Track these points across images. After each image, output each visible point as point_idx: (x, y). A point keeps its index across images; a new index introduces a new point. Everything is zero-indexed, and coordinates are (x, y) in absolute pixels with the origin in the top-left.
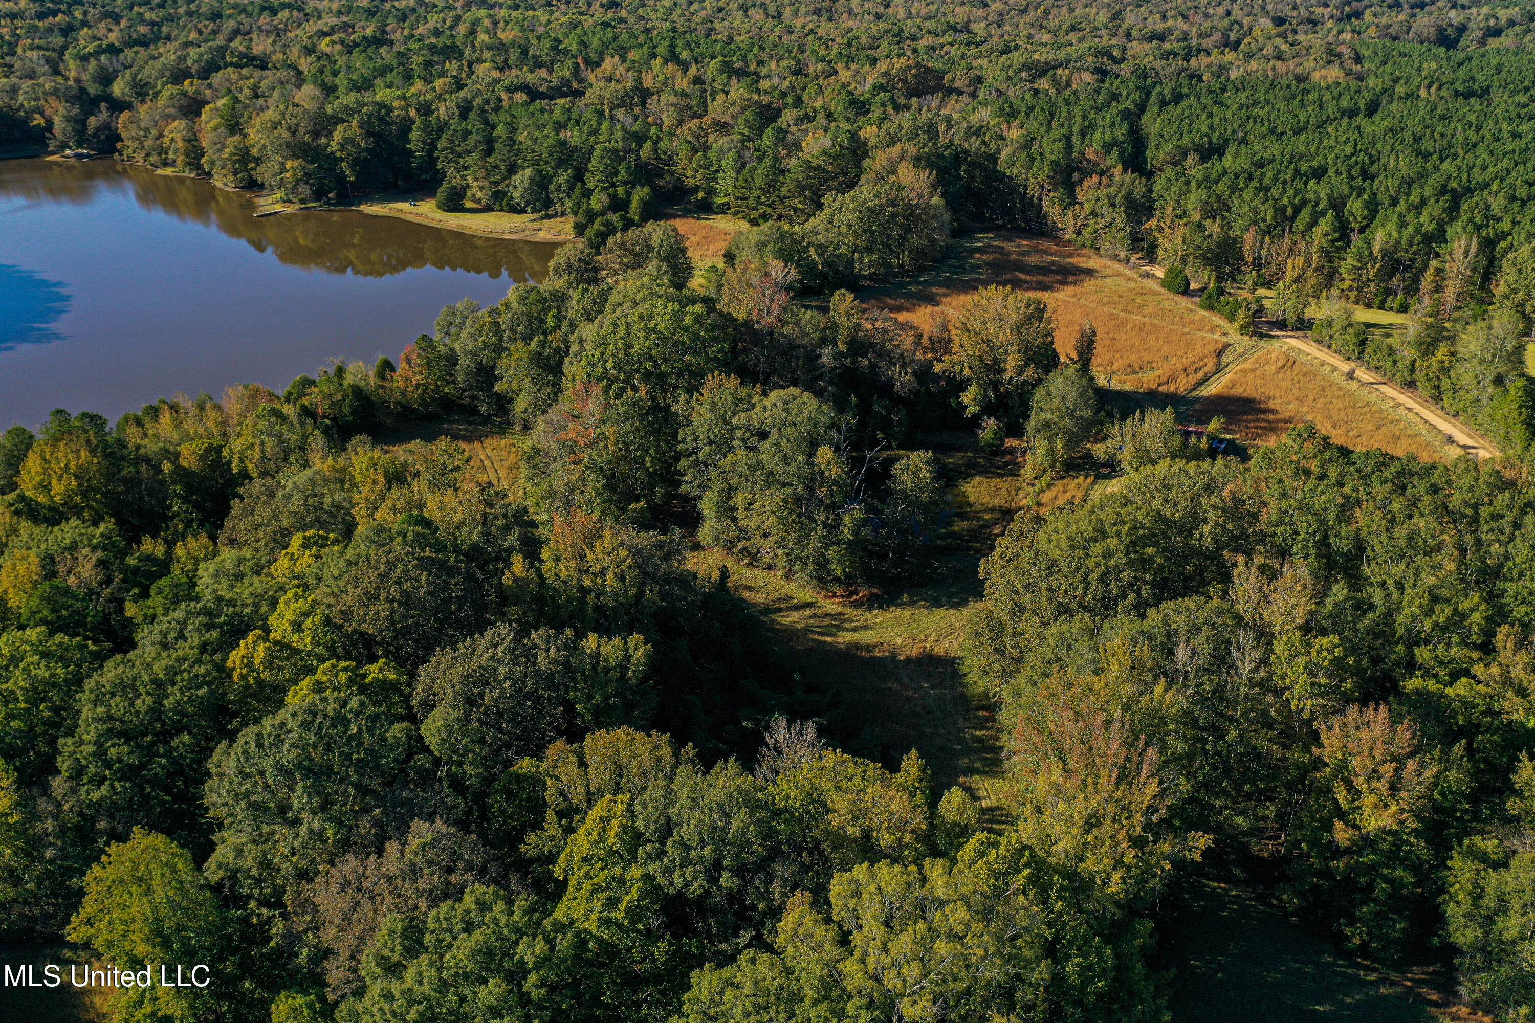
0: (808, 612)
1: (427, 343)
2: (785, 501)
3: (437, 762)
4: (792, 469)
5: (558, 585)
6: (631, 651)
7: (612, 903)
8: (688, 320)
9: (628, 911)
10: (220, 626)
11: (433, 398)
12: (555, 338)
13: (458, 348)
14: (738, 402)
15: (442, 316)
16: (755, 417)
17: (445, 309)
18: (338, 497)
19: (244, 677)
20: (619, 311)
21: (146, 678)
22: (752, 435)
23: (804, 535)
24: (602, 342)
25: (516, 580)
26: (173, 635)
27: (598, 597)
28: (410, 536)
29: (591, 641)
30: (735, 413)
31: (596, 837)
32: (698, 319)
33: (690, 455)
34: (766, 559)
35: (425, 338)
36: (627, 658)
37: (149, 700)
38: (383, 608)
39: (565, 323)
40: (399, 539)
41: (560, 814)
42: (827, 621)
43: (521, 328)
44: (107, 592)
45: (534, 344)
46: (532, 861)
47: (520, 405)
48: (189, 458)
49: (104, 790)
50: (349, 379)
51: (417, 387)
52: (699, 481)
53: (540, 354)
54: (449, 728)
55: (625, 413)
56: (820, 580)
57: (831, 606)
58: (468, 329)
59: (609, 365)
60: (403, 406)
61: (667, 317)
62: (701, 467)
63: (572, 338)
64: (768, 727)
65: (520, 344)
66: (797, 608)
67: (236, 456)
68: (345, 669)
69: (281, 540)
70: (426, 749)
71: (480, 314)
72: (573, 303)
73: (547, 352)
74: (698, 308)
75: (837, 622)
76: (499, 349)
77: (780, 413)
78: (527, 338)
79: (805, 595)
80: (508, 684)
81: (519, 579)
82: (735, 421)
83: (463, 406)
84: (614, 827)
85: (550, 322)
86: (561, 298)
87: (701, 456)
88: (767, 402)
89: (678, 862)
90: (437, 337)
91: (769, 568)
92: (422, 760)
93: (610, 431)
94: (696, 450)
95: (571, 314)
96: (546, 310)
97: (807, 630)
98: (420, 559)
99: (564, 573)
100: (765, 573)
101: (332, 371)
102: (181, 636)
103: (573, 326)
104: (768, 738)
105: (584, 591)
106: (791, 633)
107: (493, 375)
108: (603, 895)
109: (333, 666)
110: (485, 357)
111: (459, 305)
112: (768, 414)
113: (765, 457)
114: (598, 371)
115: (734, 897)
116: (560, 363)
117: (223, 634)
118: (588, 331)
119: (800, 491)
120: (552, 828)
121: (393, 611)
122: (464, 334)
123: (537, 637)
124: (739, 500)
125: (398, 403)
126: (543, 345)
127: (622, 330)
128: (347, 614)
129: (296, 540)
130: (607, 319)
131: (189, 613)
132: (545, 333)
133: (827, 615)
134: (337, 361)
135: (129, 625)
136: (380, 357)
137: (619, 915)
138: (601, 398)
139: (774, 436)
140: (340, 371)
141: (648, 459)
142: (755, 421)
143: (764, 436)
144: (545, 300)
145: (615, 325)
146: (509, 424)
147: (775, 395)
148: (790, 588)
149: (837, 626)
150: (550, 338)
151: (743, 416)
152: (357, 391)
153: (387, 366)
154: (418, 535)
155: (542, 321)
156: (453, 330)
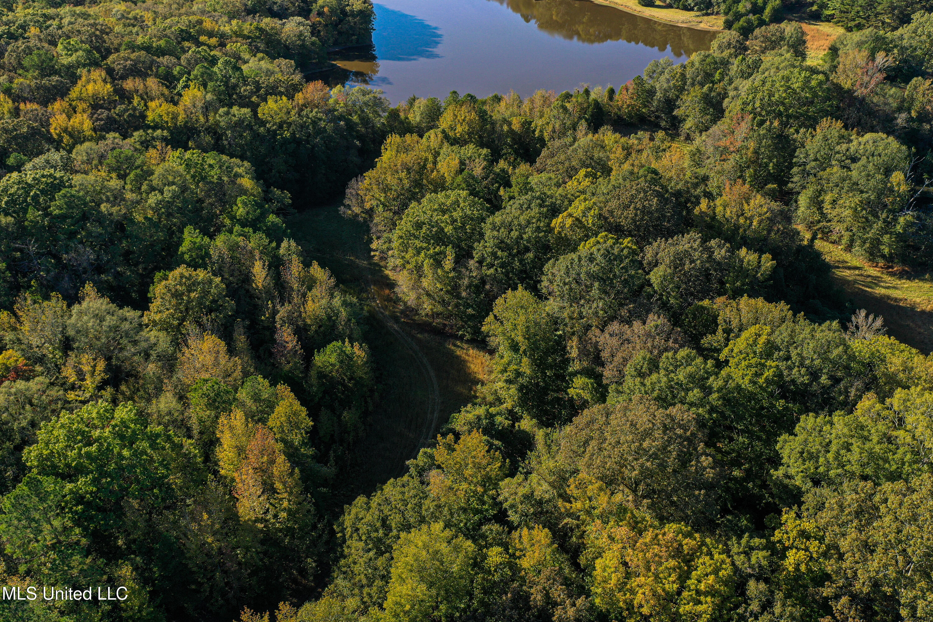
0: (857, 272)
1: (640, 82)
2: (861, 202)
3: (655, 292)
4: (872, 183)
5: (722, 220)
6: (762, 263)
7: (757, 375)
8: (813, 83)
9: (767, 379)
10: (547, 206)
11: (636, 114)
12: (719, 87)
13: (658, 86)
14: (842, 137)
15: (649, 67)
16: (853, 147)
17: (653, 62)
18: (601, 155)
19: (560, 233)
20: (767, 74)
21: (516, 223)
22: (847, 159)
23: (867, 224)
24: (755, 90)
25: (701, 212)
26: (525, 206)
27: (745, 231)
28: (648, 178)
29: (743, 252)
30: (838, 144)
31: (751, 342)
32: (820, 83)
33: (800, 166)
34: (834, 237)
35: (639, 78)
36: (759, 267)
37: (517, 233)
38: (631, 212)
39: (727, 78)
40: (643, 178)
41: (724, 331)
42: (869, 280)
43: (699, 78)
44: (485, 183)
45: (705, 88)
46: (707, 349)
47: (689, 124)
48: (516, 126)
49: (492, 271)
50: (593, 96)
51: (628, 106)
52: (802, 182)
53: (707, 95)
54: (665, 277)
55: (764, 135)
56: (871, 254)
57: (873, 272)
58: (666, 76)
59: (758, 104)
60: (618, 116)
61: (800, 80)
62: (805, 174)
63: (729, 88)
64: (854, 313)
65: (697, 87)
66: (849, 268)
67: (539, 128)
68: (612, 238)
69: (571, 173)
70: (650, 285)
71: (674, 67)
72: (735, 68)
73: (713, 94)
74: (821, 77)
75: (876, 281)
76: (681, 90)
77: (870, 147)
78: (702, 85)
79: (855, 262)
80: (699, 262)
81: (703, 212)
82: (838, 148)
83: (650, 121)
84: (762, 340)
85: (717, 76)
86: (725, 63)
87: (808, 167)
88: (862, 140)
89: (797, 364)
90: (645, 78)
91: (833, 243)
92: (649, 290)
93: (752, 145)
94: (805, 164)
95: (732, 73)
96: (716, 69)
97: (855, 282)
98: (654, 191)
99: (728, 214)
100: (831, 245)
101: (582, 91)
102: (529, 207)
103: (731, 82)
104: (853, 318)
105: (737, 227)
106: (844, 281)
107: (675, 105)
108: (753, 370)
109: (606, 236)
110: (671, 95)
111: (661, 61)
112: (862, 147)
113: (854, 174)
114: (750, 108)
115: (825, 390)
116: (720, 103)
117: (548, 210)
118: (745, 85)
119: (872, 197)
120: (720, 335)
121: (636, 215)
122: (663, 78)
123: (713, 243)
124: (828, 198)
125: (616, 114)
126: (711, 90)
127: (768, 85)
128: (611, 212)
129: (582, 172)
130: (758, 78)
131: (533, 197)
132: (713, 82)
133: (869, 276)
134: (586, 86)
135: (499, 198)
136: (609, 86)
137: (761, 381)
138: (749, 124)
139: (863, 161)
140: (587, 92)
141: (771, 165)
142: (852, 149)
143: (854, 160)
144: (716, 63)
145: (764, 82)
146: (678, 135)
147: (868, 136)
148: (847, 257)
149: (875, 284)
150: (716, 86)
151: (844, 146)
152: (596, 103)
153: (612, 92)
154: (652, 178)
155: (712, 75)
156: (655, 75)
